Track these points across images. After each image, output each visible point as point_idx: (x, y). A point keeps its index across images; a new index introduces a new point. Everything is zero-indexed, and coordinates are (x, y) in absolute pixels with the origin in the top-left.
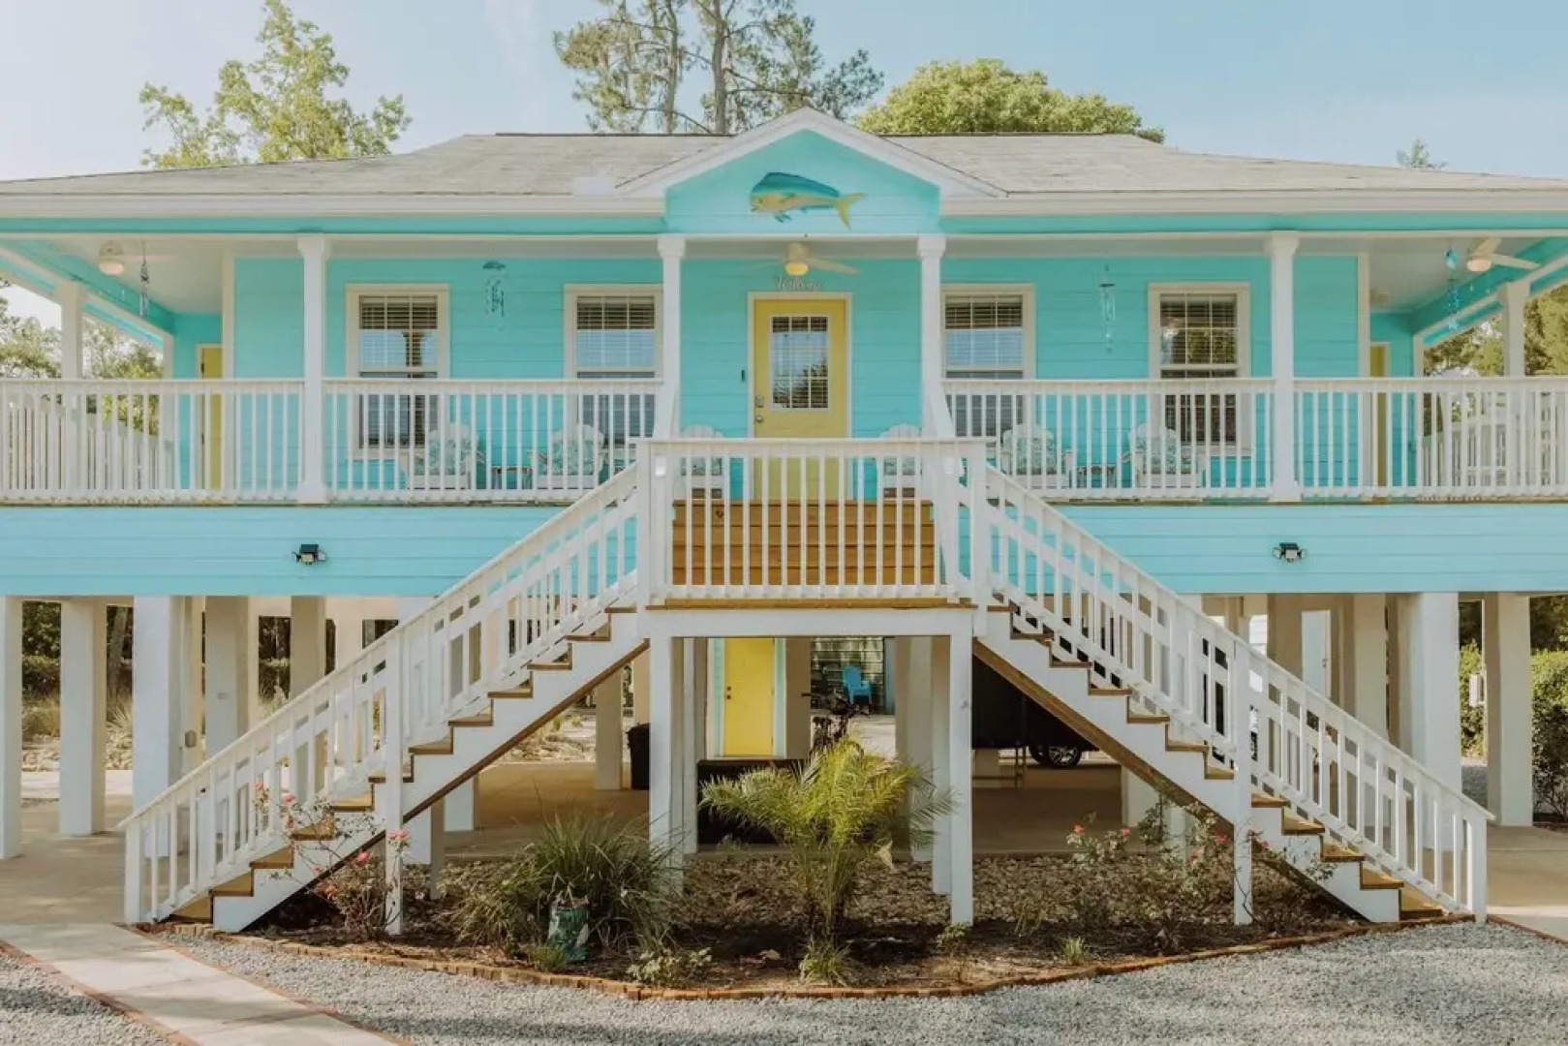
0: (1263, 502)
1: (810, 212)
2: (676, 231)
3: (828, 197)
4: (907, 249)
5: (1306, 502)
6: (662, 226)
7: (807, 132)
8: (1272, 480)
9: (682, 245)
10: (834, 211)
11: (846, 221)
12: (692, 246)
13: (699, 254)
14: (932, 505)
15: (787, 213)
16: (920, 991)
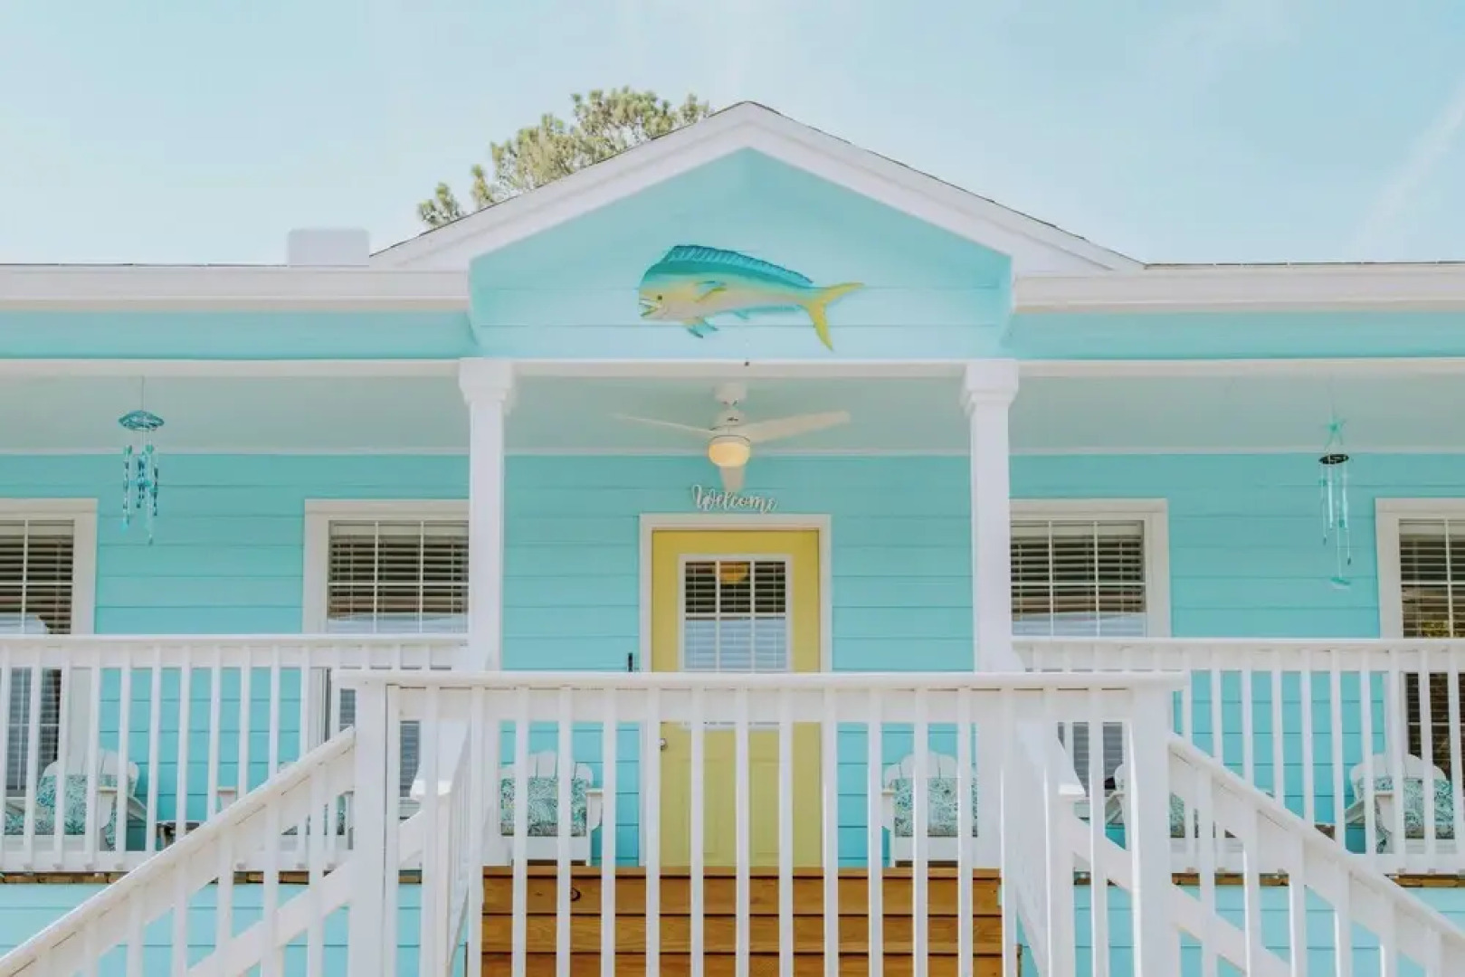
1: (756, 319)
2: (497, 352)
3: (789, 291)
6: (468, 342)
7: (749, 154)
9: (508, 384)
10: (802, 318)
11: (824, 338)
12: (526, 385)
14: (998, 880)
15: (711, 321)
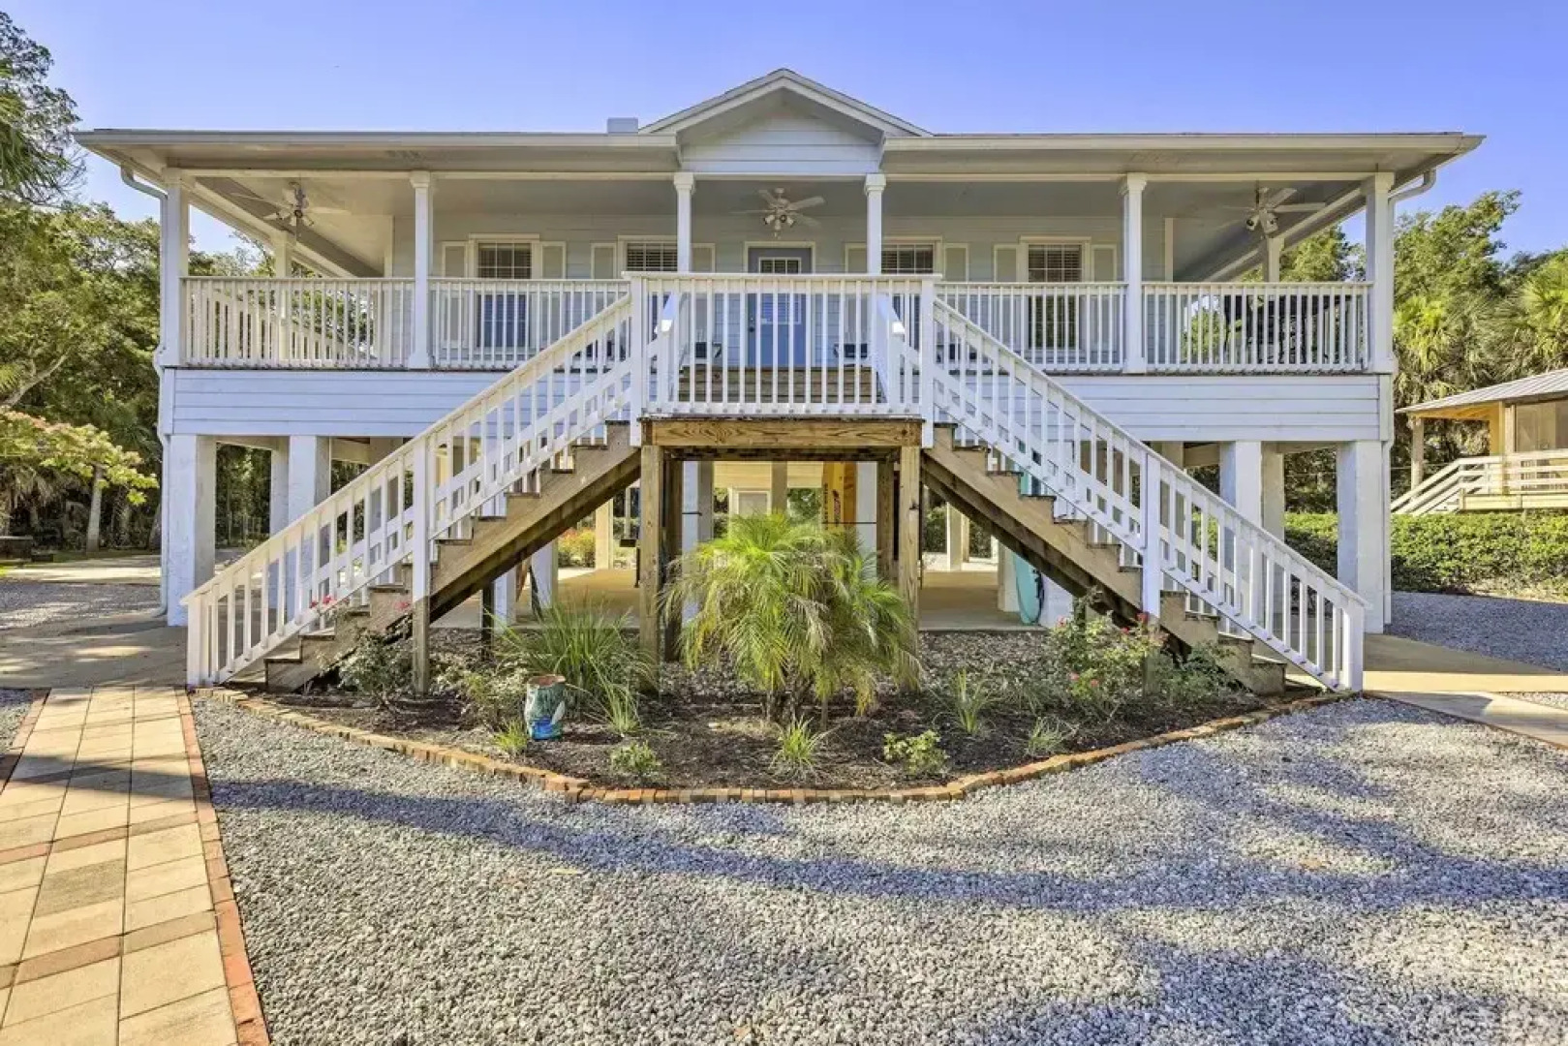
0: (1118, 374)
2: (688, 170)
4: (855, 190)
5: (1150, 374)
8: (1124, 357)
9: (691, 181)
12: (700, 180)
13: (707, 193)
16: (892, 795)
